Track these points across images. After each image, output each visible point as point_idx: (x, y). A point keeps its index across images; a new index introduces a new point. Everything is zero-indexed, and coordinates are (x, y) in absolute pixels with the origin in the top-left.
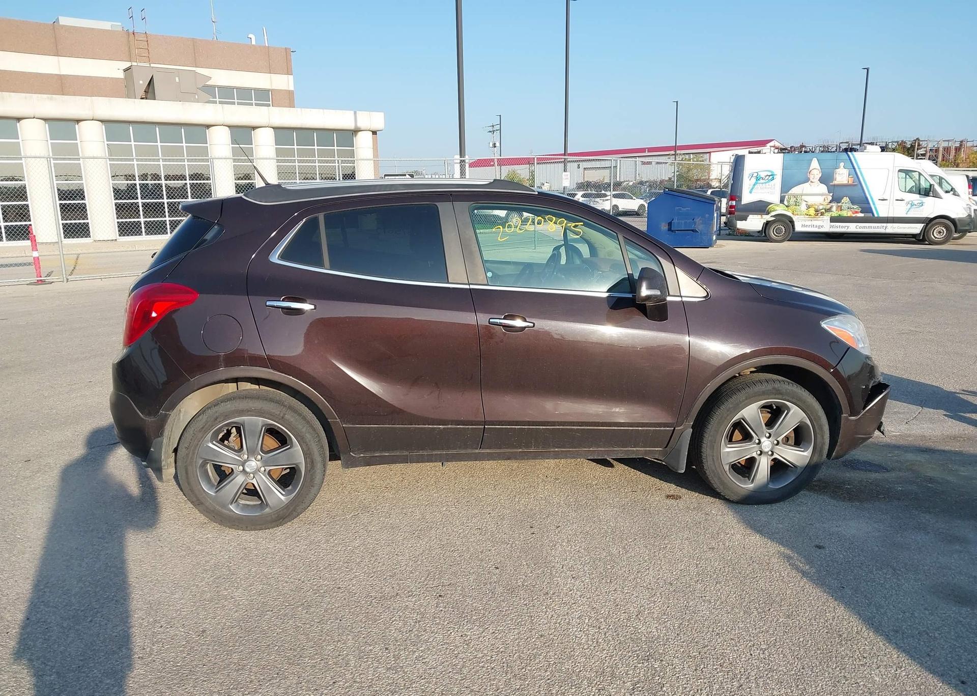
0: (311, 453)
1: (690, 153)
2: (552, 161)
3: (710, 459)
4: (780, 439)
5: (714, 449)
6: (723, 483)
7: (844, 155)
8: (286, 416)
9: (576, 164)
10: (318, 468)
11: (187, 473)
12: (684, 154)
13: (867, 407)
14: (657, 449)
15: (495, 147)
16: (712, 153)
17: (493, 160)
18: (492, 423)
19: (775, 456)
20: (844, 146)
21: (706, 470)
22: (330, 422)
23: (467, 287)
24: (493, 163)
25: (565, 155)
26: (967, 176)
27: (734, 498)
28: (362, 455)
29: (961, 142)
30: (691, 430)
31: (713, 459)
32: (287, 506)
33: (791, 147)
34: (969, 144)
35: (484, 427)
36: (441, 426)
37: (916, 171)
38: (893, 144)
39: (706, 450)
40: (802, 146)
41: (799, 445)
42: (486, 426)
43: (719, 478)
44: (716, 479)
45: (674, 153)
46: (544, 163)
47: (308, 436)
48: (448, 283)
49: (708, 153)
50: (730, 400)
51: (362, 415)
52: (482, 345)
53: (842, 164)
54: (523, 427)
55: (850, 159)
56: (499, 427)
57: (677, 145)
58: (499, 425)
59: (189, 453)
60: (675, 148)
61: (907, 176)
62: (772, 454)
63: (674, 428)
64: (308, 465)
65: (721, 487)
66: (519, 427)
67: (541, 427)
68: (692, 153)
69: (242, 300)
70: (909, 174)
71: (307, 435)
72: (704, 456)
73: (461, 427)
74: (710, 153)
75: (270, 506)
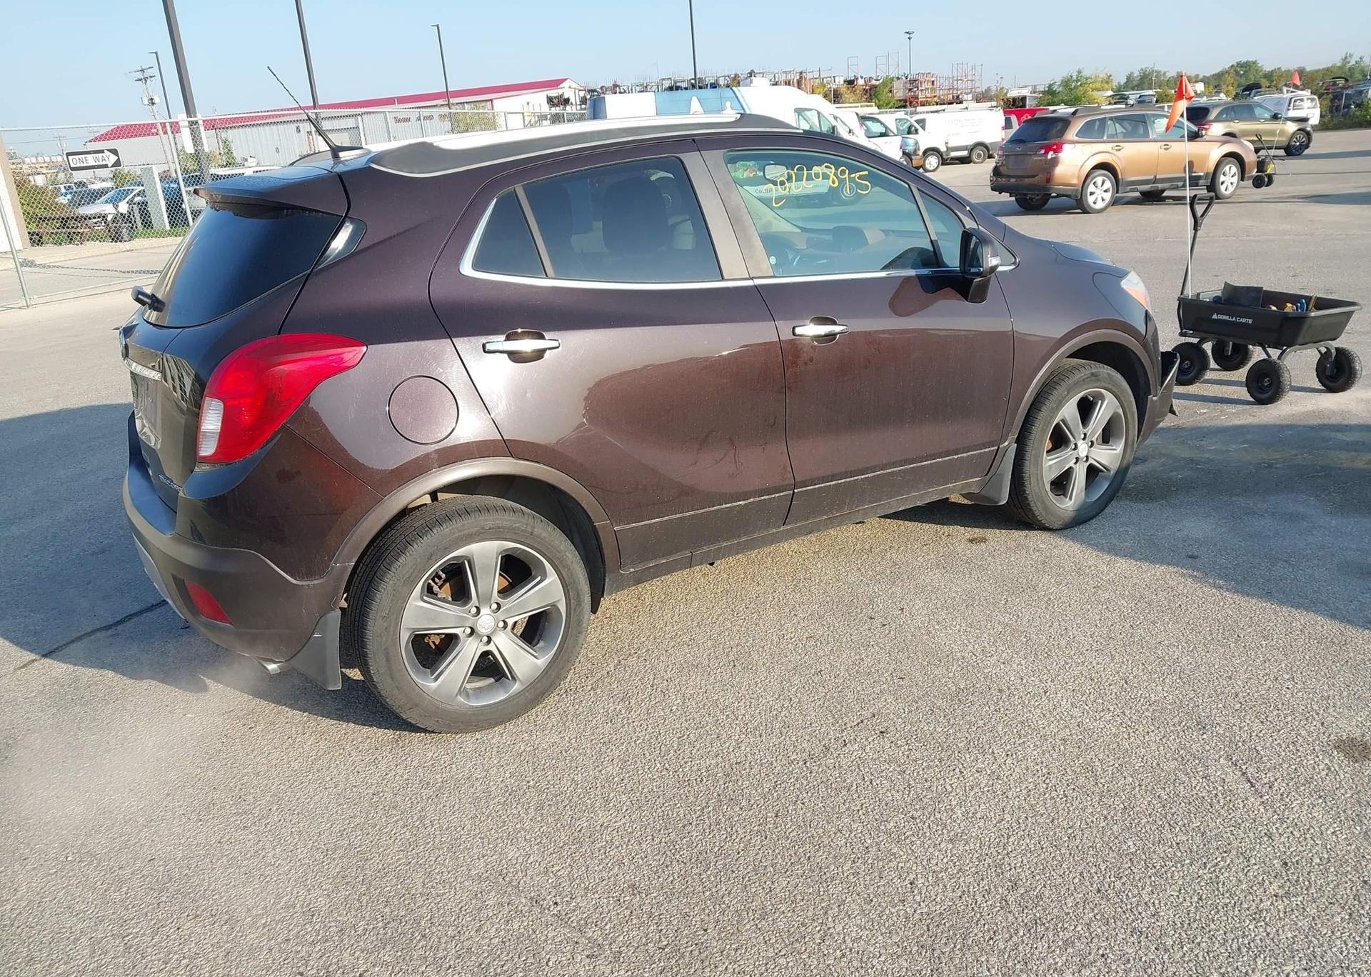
0: (574, 581)
1: (464, 103)
2: (269, 121)
3: (1033, 480)
4: (1094, 439)
5: (1038, 466)
6: (1046, 508)
7: (728, 92)
8: (536, 530)
9: (293, 126)
10: (586, 601)
11: (388, 660)
12: (457, 104)
13: (1165, 382)
14: (974, 480)
15: (153, 104)
16: (494, 101)
17: (153, 125)
18: (804, 484)
19: (1091, 461)
20: (667, 84)
21: (1028, 494)
22: (597, 527)
23: (749, 283)
24: (155, 131)
25: (315, 107)
26: (857, 114)
27: (1057, 525)
28: (632, 570)
29: (801, 73)
30: (1016, 445)
31: (1037, 479)
32: (546, 671)
33: (602, 88)
34: (809, 76)
35: (794, 492)
36: (741, 503)
37: (812, 110)
38: (725, 80)
39: (1029, 468)
40: (615, 86)
41: (1108, 443)
42: (796, 491)
43: (1043, 502)
44: (1039, 504)
45: (447, 103)
46: (246, 126)
47: (569, 555)
48: (723, 279)
49: (489, 100)
50: (1051, 398)
51: (640, 507)
52: (788, 369)
53: (728, 104)
54: (840, 482)
55: (737, 97)
56: (811, 488)
57: (449, 90)
58: (811, 486)
59: (390, 625)
60: (447, 95)
61: (800, 117)
62: (1087, 460)
63: (999, 447)
64: (572, 601)
65: (1044, 514)
66: (834, 483)
67: (859, 477)
68: (466, 103)
69: (443, 346)
70: (803, 114)
71: (567, 554)
72: (1026, 476)
73: (766, 497)
74: (491, 100)
75: (520, 681)
